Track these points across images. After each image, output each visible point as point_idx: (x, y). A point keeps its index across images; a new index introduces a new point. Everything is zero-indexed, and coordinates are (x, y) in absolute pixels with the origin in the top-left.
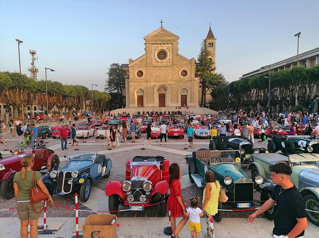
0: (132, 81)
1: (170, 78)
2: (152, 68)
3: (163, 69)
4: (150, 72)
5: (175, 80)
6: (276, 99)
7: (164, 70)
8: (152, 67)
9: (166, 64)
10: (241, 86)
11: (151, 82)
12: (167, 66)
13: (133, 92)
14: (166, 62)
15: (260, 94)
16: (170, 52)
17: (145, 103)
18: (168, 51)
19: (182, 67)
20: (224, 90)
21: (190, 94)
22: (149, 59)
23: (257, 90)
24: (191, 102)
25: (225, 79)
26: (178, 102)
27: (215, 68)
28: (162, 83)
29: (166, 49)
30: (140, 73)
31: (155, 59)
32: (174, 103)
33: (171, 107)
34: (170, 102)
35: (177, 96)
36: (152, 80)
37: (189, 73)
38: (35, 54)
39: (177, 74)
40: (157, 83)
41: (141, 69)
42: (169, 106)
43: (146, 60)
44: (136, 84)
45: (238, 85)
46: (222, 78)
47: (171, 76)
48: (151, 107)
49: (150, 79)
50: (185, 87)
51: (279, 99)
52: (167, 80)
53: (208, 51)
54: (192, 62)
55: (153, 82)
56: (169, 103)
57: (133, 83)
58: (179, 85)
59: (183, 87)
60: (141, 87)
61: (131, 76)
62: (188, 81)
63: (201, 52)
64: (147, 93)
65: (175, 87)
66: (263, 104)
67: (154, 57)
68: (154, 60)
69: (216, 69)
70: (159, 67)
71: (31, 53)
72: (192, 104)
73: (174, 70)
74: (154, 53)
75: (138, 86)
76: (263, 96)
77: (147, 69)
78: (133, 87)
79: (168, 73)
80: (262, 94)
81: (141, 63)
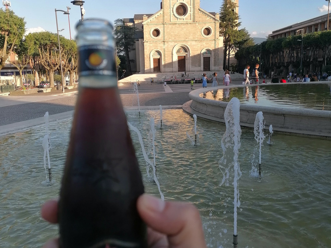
0: (147, 42)
1: (191, 37)
2: (170, 26)
3: (183, 26)
4: (168, 30)
5: (196, 39)
6: (308, 60)
7: (185, 28)
8: (170, 24)
9: (186, 20)
10: (274, 47)
11: (170, 43)
12: (187, 24)
13: (148, 54)
14: (186, 19)
15: (293, 55)
16: (190, 6)
17: (163, 67)
18: (189, 5)
19: (205, 24)
20: (254, 51)
21: (214, 56)
22: (167, 15)
23: (290, 51)
24: (215, 65)
25: (249, 35)
26: (200, 66)
27: (239, 23)
28: (182, 44)
29: (187, 2)
30: (157, 33)
31: (174, 15)
32: (196, 66)
33: (192, 71)
34: (191, 65)
35: (199, 58)
36: (170, 40)
37: (213, 31)
38: (9, 6)
39: (199, 32)
40: (176, 44)
41: (158, 27)
42: (191, 70)
43: (164, 16)
44: (151, 45)
45: (270, 46)
46: (246, 34)
47: (192, 34)
48: (170, 72)
49: (168, 38)
50: (208, 47)
51: (311, 60)
52: (187, 40)
53: (233, 3)
54: (216, 18)
55: (172, 42)
56: (191, 67)
57: (149, 44)
58: (201, 45)
59: (206, 47)
60: (158, 48)
61: (146, 36)
62: (211, 41)
63: (223, 3)
64: (164, 56)
65: (197, 47)
66: (296, 65)
67: (173, 12)
68: (172, 17)
69: (241, 24)
70: (179, 24)
71: (5, 5)
72: (217, 68)
73: (196, 27)
74: (173, 8)
75: (154, 48)
76: (296, 57)
77: (164, 27)
78: (148, 49)
79: (188, 31)
80: (295, 55)
81: (157, 20)
